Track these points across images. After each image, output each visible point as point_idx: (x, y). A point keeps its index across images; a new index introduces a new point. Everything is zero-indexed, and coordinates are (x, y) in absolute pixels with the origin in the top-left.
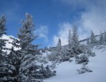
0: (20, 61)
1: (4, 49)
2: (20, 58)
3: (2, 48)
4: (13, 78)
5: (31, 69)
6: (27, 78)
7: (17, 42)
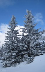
0: (29, 41)
1: (18, 36)
2: (29, 40)
3: (17, 35)
4: (27, 52)
5: (37, 45)
6: (36, 51)
7: (25, 30)
